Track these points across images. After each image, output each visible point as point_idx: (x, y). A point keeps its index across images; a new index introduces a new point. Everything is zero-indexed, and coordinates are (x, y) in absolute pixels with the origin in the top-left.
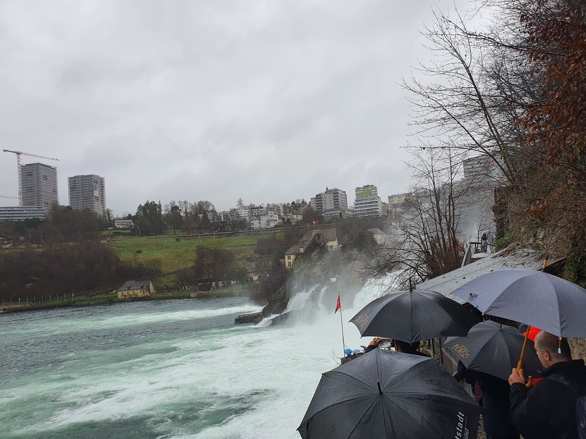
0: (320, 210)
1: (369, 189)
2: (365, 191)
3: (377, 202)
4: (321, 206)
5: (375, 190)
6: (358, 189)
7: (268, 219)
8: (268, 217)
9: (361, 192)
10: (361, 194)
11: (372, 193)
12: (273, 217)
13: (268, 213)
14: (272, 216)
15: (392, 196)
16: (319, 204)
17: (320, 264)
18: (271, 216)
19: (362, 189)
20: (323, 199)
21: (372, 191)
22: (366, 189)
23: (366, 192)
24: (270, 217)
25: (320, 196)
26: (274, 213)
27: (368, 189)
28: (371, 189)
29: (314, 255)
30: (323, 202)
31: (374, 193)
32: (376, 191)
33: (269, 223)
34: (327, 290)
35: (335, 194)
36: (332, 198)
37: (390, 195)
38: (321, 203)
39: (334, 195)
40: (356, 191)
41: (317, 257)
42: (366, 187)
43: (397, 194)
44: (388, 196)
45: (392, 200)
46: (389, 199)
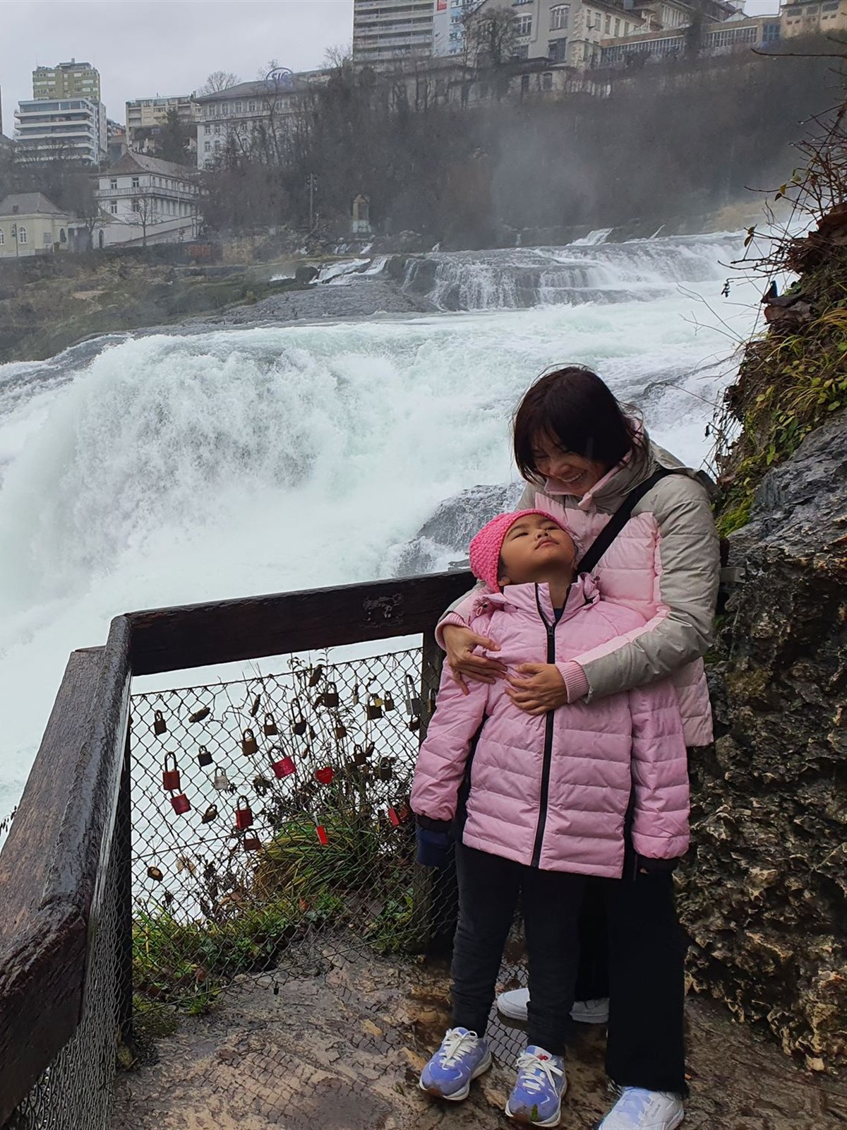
1: (76, 75)
2: (64, 80)
3: (86, 116)
5: (92, 81)
6: (40, 73)
9: (50, 83)
10: (51, 90)
11: (84, 90)
15: (139, 103)
19: (53, 75)
21: (84, 82)
22: (66, 76)
23: (66, 84)
27: (71, 76)
28: (80, 75)
31: (89, 90)
32: (95, 85)
37: (132, 99)
40: (34, 80)
42: (66, 68)
43: (153, 97)
44: (128, 104)
45: (136, 115)
46: (130, 112)
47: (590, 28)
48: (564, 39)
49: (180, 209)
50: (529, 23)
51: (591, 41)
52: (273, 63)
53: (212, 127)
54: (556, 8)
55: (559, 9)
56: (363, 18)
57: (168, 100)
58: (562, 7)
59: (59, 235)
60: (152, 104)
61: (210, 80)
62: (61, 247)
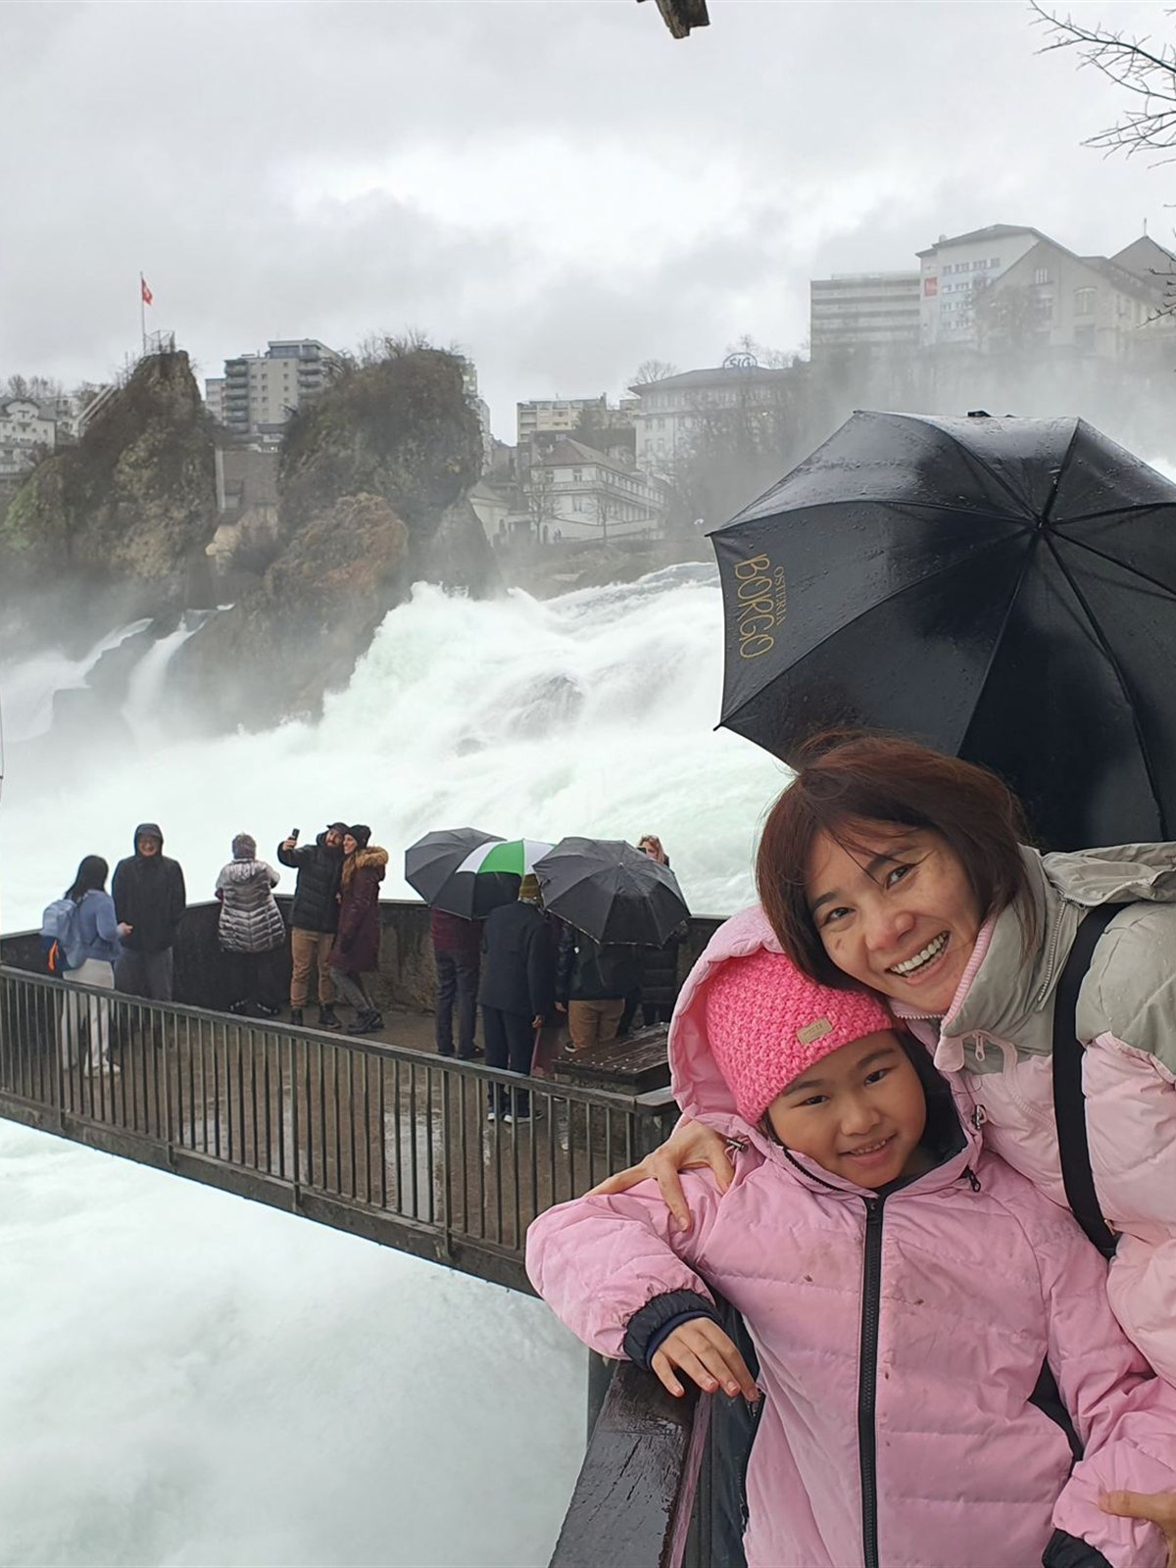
0: (241, 426)
4: (245, 409)
7: (8, 437)
8: (10, 426)
12: (28, 430)
13: (9, 409)
14: (29, 425)
15: (534, 404)
16: (240, 402)
17: (159, 511)
18: (20, 424)
20: (253, 382)
24: (18, 429)
25: (243, 368)
26: (36, 412)
29: (131, 466)
30: (253, 394)
33: (11, 452)
34: (188, 643)
35: (306, 361)
36: (294, 377)
37: (525, 400)
38: (245, 397)
39: (303, 367)
41: (146, 474)
43: (552, 398)
44: (520, 405)
45: (531, 420)
46: (521, 415)
47: (1121, 315)
48: (1093, 326)
49: (627, 512)
50: (1050, 307)
51: (1123, 330)
52: (746, 339)
53: (655, 422)
54: (1081, 291)
55: (1084, 293)
56: (821, 309)
57: (571, 402)
58: (1087, 290)
59: (498, 526)
60: (551, 407)
61: (641, 371)
62: (502, 541)
